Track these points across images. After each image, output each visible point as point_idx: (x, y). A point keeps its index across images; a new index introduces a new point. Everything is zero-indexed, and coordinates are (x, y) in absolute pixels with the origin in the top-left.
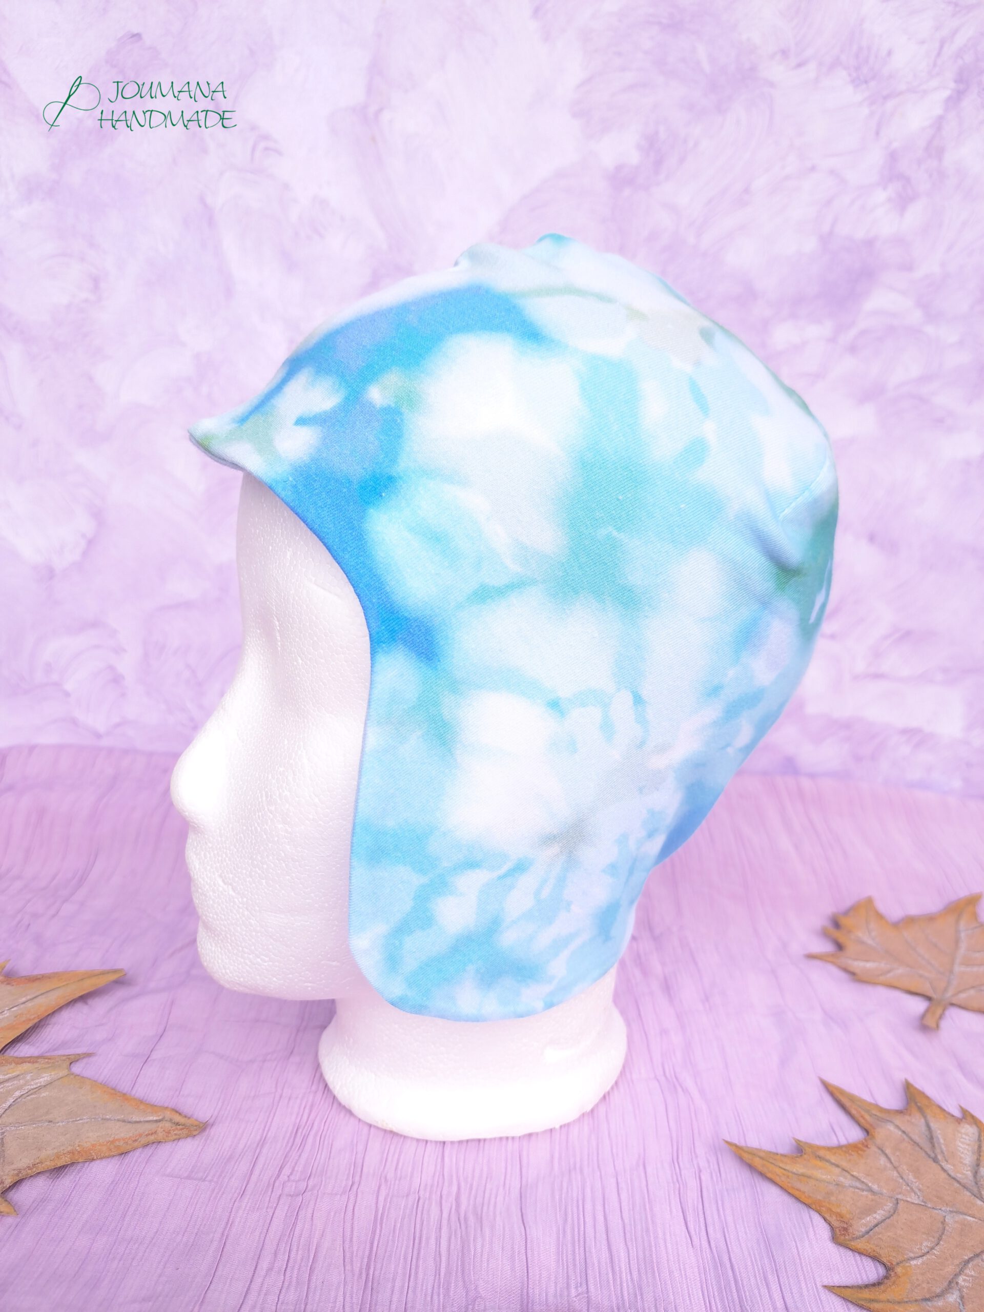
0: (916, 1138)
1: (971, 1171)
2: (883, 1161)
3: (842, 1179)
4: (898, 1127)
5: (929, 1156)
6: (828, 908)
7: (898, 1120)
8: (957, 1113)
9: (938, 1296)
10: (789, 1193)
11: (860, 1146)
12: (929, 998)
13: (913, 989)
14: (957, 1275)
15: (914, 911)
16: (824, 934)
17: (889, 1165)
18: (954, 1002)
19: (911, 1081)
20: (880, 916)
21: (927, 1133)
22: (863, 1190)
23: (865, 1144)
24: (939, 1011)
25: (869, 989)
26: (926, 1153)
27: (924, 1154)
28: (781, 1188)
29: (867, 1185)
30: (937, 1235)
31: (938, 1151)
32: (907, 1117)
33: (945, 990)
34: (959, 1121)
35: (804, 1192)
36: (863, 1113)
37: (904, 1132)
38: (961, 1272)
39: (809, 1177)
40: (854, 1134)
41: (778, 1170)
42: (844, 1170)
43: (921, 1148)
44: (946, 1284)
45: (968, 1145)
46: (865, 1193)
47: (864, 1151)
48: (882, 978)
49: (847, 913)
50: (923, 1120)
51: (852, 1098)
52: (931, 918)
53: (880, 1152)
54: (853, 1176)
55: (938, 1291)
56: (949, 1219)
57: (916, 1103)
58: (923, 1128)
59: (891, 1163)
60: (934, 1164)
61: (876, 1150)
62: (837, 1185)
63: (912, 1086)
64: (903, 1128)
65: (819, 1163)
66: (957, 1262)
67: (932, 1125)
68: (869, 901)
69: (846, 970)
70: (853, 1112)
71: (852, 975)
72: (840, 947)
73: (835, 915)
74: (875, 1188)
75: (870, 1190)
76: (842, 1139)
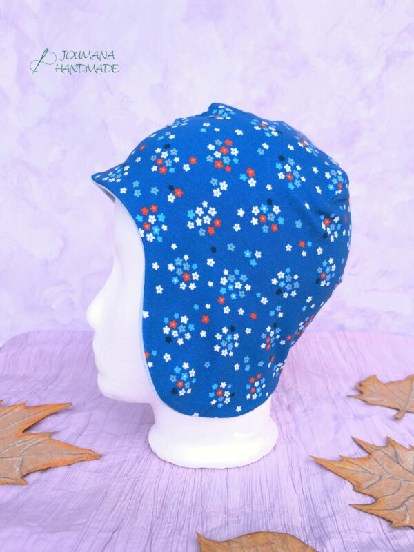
1: (413, 466)
2: (376, 463)
4: (383, 452)
5: (395, 461)
6: (357, 379)
7: (383, 450)
8: (408, 448)
9: (396, 508)
11: (367, 458)
12: (398, 410)
13: (392, 407)
14: (405, 501)
15: (394, 379)
18: (409, 411)
19: (391, 437)
20: (379, 382)
21: (395, 454)
22: (367, 473)
23: (369, 457)
24: (402, 414)
27: (393, 461)
29: (369, 471)
30: (397, 488)
31: (399, 460)
32: (387, 449)
33: (405, 406)
34: (408, 450)
36: (369, 447)
37: (385, 453)
38: (407, 500)
40: (365, 455)
42: (359, 466)
43: (392, 459)
44: (400, 504)
45: (412, 458)
47: (368, 460)
48: (379, 403)
49: (366, 380)
50: (393, 449)
51: (364, 443)
52: (400, 382)
53: (375, 460)
54: (363, 468)
56: (403, 483)
57: (392, 445)
58: (394, 452)
59: (379, 464)
60: (397, 464)
61: (373, 459)
67: (397, 451)
68: (375, 376)
69: (362, 400)
70: (365, 447)
71: (366, 402)
72: (361, 393)
73: (360, 382)
74: (372, 472)
75: (370, 473)
76: (359, 456)
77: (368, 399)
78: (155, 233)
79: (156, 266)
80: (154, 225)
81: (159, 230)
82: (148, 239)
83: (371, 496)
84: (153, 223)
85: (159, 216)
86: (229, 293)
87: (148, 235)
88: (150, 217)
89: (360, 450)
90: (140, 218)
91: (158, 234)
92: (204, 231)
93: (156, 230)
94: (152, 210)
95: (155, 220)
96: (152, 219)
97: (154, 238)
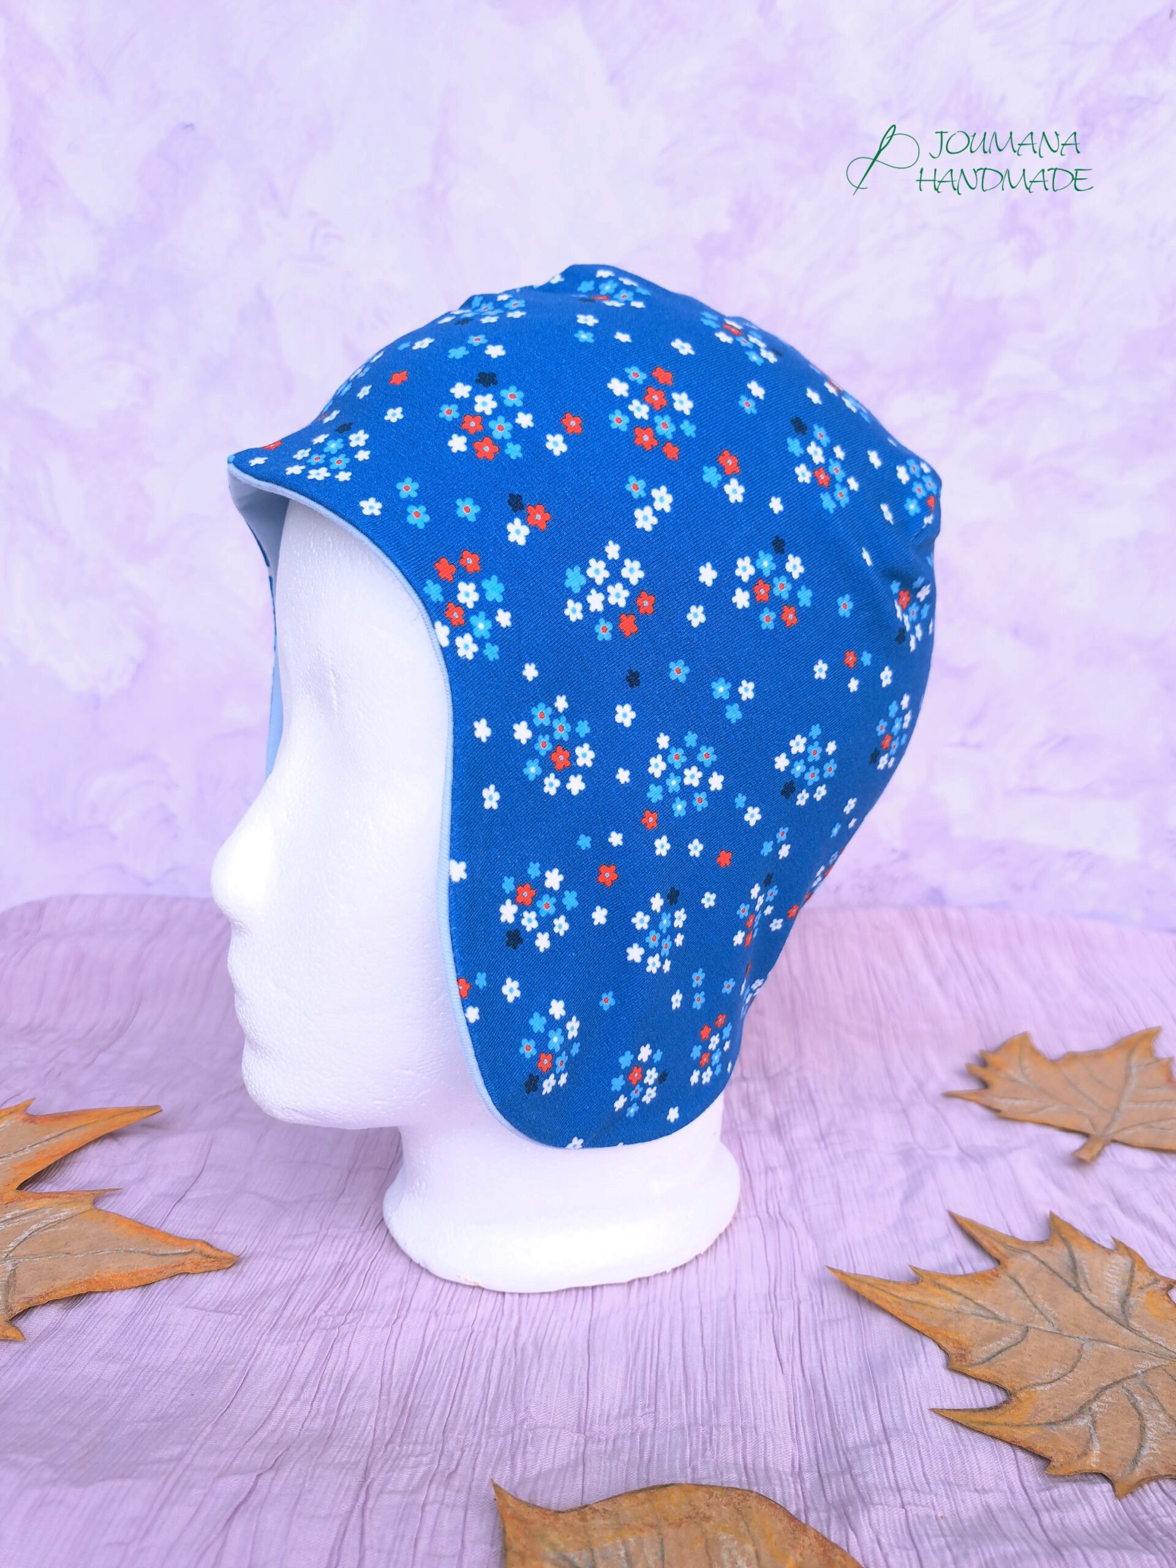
0: (1056, 1267)
1: (1119, 1301)
2: (1015, 1289)
3: (963, 1307)
4: (1035, 1257)
5: (1069, 1285)
6: (975, 1046)
7: (1036, 1251)
8: (1108, 1245)
9: (1065, 1420)
10: (900, 1321)
11: (990, 1275)
12: (1086, 1135)
13: (1069, 1126)
14: (1090, 1402)
15: (1077, 1047)
16: (969, 1073)
17: (1021, 1294)
18: (1117, 1138)
19: (1057, 1213)
20: (1035, 1053)
21: (1070, 1263)
22: (988, 1318)
23: (996, 1273)
24: (1098, 1147)
25: (1017, 1127)
26: (1066, 1282)
27: (1064, 1283)
28: (892, 1315)
29: (992, 1312)
30: (1071, 1363)
31: (1081, 1280)
32: (1047, 1248)
33: (1108, 1126)
34: (1109, 1252)
35: (917, 1319)
36: (995, 1244)
37: (1043, 1262)
38: (1096, 1398)
39: (925, 1304)
40: (984, 1265)
41: (890, 1298)
42: (966, 1298)
43: (1061, 1278)
44: (1076, 1409)
45: (1118, 1275)
46: (990, 1321)
47: (993, 1280)
48: (1032, 1116)
49: (997, 1051)
50: (1066, 1251)
51: (985, 1230)
52: (1096, 1054)
53: (1012, 1281)
54: (977, 1304)
55: (1066, 1415)
56: (1087, 1347)
57: (1060, 1235)
58: (1067, 1259)
59: (1024, 1291)
60: (1075, 1294)
61: (1008, 1279)
62: (958, 1312)
63: (1058, 1218)
64: (1042, 1258)
65: (938, 1291)
66: (1092, 1388)
67: (1076, 1255)
68: (1025, 1038)
69: (989, 1108)
70: (985, 1243)
71: (997, 1113)
72: (985, 1085)
73: (982, 1052)
74: (1003, 1315)
75: (996, 1318)
76: (969, 1270)
77: (1003, 1104)
78: (477, 635)
79: (482, 730)
80: (475, 611)
81: (489, 625)
82: (461, 653)
83: (995, 1385)
84: (470, 606)
85: (485, 584)
86: (669, 798)
87: (459, 641)
88: (462, 586)
89: (972, 1252)
90: (434, 591)
91: (487, 636)
92: (609, 626)
93: (481, 626)
94: (465, 568)
95: (475, 597)
96: (467, 594)
97: (475, 648)
